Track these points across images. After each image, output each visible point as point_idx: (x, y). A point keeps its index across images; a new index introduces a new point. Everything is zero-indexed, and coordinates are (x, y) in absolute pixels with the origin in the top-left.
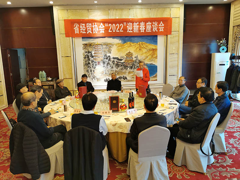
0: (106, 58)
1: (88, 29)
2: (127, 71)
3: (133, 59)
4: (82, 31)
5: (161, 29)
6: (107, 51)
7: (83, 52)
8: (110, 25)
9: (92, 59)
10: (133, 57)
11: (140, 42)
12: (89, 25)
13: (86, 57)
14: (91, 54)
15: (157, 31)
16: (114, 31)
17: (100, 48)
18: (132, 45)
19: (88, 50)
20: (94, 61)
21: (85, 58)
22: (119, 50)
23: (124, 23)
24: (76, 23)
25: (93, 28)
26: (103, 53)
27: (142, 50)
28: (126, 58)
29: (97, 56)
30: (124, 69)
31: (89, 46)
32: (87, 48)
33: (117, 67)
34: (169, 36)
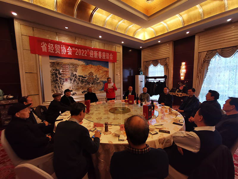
0: (73, 76)
1: (57, 50)
3: (93, 77)
4: (50, 50)
5: (111, 58)
6: (73, 70)
7: (51, 69)
8: (76, 49)
9: (60, 76)
11: (98, 66)
12: (57, 46)
14: (59, 72)
16: (80, 55)
17: (67, 67)
18: (93, 67)
19: (56, 68)
21: (52, 75)
22: (83, 70)
23: (88, 50)
24: (44, 42)
25: (62, 49)
26: (70, 72)
27: (99, 71)
28: (89, 77)
29: (65, 73)
30: (87, 85)
31: (57, 64)
32: (54, 66)
33: (82, 83)
34: (115, 63)
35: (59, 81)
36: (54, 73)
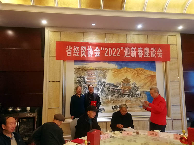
0: (100, 84)
1: (82, 53)
2: (124, 100)
3: (130, 86)
6: (102, 77)
7: (75, 77)
8: (106, 49)
9: (85, 85)
10: (131, 83)
11: (138, 68)
12: (83, 48)
13: (77, 83)
14: (84, 79)
15: (155, 57)
17: (94, 73)
18: (129, 71)
20: (86, 87)
22: (115, 76)
23: (121, 47)
24: (69, 46)
25: (88, 51)
26: (97, 78)
27: (140, 76)
28: (123, 85)
29: (91, 81)
30: (120, 97)
31: (82, 70)
32: (79, 72)
33: (113, 95)
34: (168, 63)
36: (78, 82)
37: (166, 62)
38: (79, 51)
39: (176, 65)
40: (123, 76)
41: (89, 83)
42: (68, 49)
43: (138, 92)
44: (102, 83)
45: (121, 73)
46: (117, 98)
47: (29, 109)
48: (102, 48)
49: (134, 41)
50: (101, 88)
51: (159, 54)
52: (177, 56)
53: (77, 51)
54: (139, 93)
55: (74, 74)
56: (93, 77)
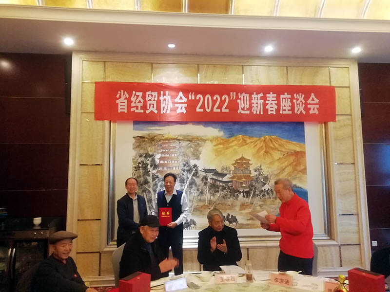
0: (188, 171)
1: (150, 105)
2: (238, 203)
3: (250, 173)
4: (135, 108)
5: (312, 109)
6: (190, 154)
7: (135, 155)
8: (199, 96)
9: (155, 171)
10: (251, 168)
11: (267, 137)
12: (152, 96)
13: (139, 167)
14: (153, 160)
15: (304, 112)
16: (208, 111)
17: (174, 148)
18: (247, 142)
19: (146, 152)
20: (157, 177)
21: (137, 168)
22: (218, 153)
23: (231, 93)
24: (122, 91)
25: (162, 101)
26: (181, 158)
27: (270, 154)
28: (234, 172)
29: (167, 164)
30: (229, 198)
31: (149, 141)
32: (143, 145)
33: (213, 192)
34: (331, 124)
35: (152, 186)
36: (140, 165)
37: (326, 124)
38: (142, 101)
39: (348, 130)
40: (236, 153)
41: (163, 168)
42: (120, 97)
43: (266, 187)
44: (191, 168)
45: (232, 147)
46: (223, 199)
47: (38, 221)
48: (191, 95)
49: (258, 80)
50: (190, 179)
51: (312, 107)
52: (350, 111)
53: (138, 102)
54: (270, 188)
55: (133, 149)
56: (173, 155)
